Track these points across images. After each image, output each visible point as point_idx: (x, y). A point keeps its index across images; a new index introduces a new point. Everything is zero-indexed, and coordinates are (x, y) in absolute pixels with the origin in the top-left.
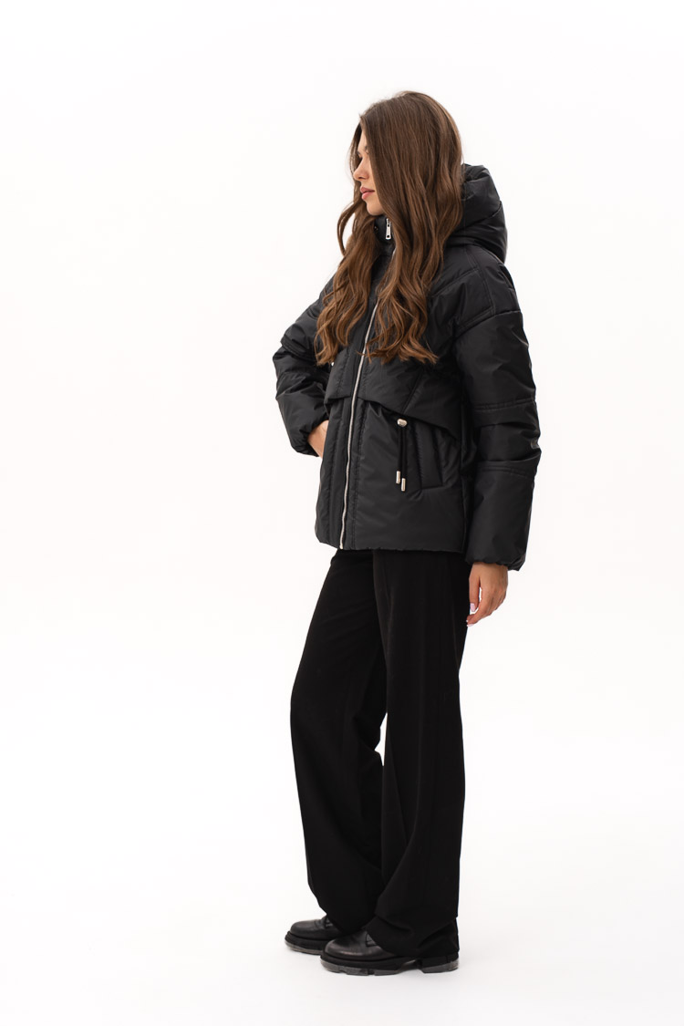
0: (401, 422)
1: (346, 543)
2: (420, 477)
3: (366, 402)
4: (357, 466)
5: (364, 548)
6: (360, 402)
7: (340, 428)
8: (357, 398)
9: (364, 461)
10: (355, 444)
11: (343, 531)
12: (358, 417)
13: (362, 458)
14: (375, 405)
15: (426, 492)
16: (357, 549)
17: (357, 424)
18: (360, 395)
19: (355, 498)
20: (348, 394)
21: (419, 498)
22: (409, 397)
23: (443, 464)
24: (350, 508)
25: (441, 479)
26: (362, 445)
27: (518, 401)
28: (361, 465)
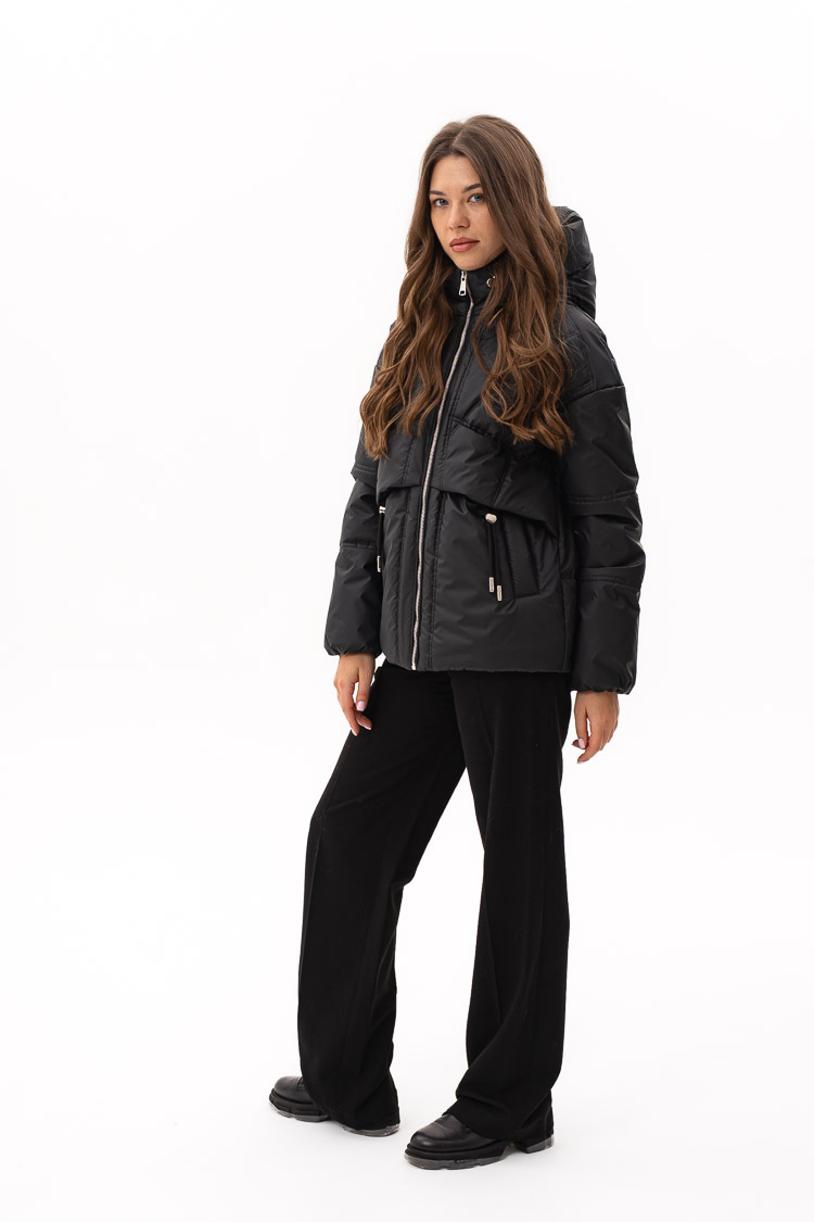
0: (491, 518)
1: (420, 663)
2: (513, 584)
3: (442, 494)
4: (433, 570)
5: (445, 669)
6: (435, 494)
7: (408, 523)
8: (430, 487)
9: (443, 565)
10: (429, 543)
11: (415, 649)
12: (433, 511)
13: (440, 561)
14: (456, 497)
15: (520, 601)
16: (435, 670)
17: (432, 521)
18: (434, 484)
19: (431, 608)
20: (417, 482)
21: (512, 611)
22: (498, 487)
23: (539, 567)
24: (425, 622)
25: (537, 585)
26: (440, 546)
27: (619, 494)
28: (439, 569)
